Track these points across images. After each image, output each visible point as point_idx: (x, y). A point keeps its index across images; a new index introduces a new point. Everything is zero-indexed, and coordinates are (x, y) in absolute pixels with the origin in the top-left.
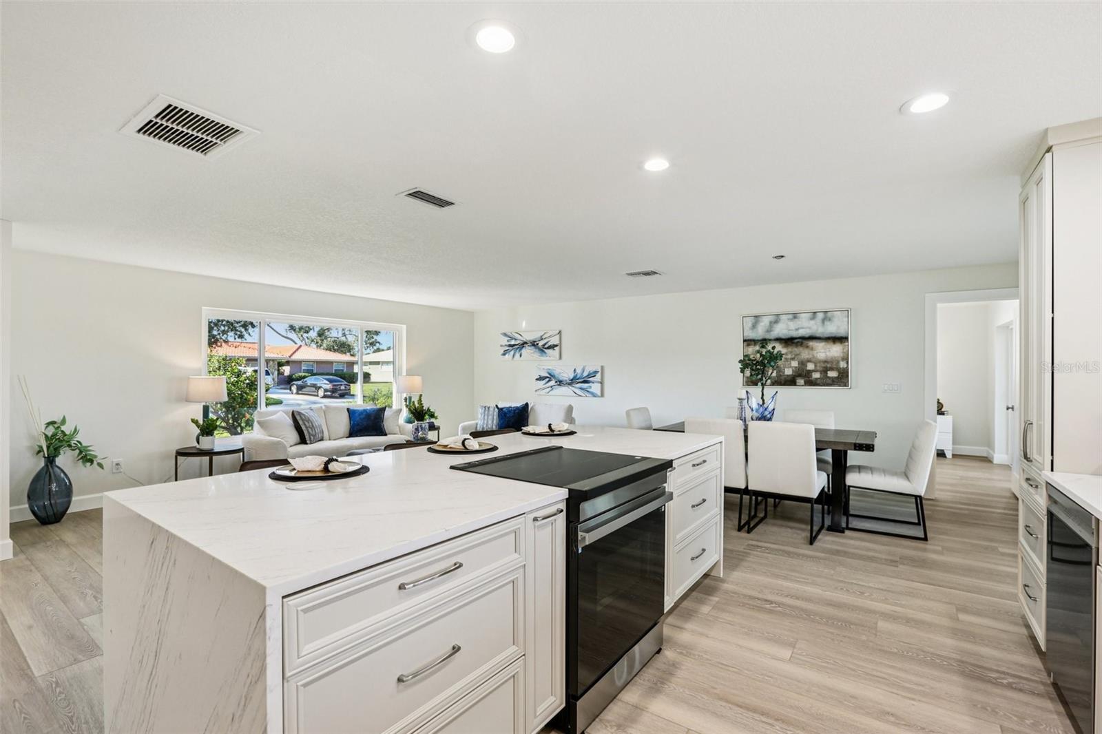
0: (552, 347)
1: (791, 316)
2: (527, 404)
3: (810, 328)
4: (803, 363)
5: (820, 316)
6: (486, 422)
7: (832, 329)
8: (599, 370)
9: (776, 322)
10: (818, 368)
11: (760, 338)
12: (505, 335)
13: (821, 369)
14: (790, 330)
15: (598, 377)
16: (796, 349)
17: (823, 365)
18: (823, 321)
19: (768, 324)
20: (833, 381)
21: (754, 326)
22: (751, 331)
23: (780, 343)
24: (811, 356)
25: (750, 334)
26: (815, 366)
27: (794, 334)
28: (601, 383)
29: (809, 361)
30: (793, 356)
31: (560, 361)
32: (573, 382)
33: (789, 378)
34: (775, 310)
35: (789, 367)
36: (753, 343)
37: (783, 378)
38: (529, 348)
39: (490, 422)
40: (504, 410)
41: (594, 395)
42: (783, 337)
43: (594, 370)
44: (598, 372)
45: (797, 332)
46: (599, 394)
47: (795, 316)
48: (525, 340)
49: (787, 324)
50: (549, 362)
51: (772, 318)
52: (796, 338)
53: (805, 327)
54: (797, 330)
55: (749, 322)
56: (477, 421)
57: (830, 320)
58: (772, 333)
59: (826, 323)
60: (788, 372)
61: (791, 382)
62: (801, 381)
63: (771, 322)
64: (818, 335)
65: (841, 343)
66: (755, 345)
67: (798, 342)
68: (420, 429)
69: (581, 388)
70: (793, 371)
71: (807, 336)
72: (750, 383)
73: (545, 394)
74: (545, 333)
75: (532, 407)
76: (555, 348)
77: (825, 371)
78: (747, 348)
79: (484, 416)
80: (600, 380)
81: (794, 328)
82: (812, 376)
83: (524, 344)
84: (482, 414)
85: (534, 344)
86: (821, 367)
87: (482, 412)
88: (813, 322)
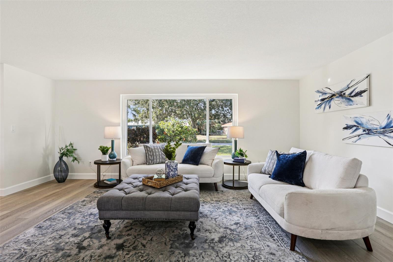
0: (360, 94)
2: (304, 153)
12: (318, 92)
31: (369, 108)
38: (337, 99)
48: (333, 93)
50: (357, 110)
56: (263, 163)
73: (352, 143)
74: (352, 81)
75: (310, 157)
76: (362, 95)
79: (269, 160)
83: (332, 96)
84: (268, 158)
85: (341, 94)
87: (269, 156)
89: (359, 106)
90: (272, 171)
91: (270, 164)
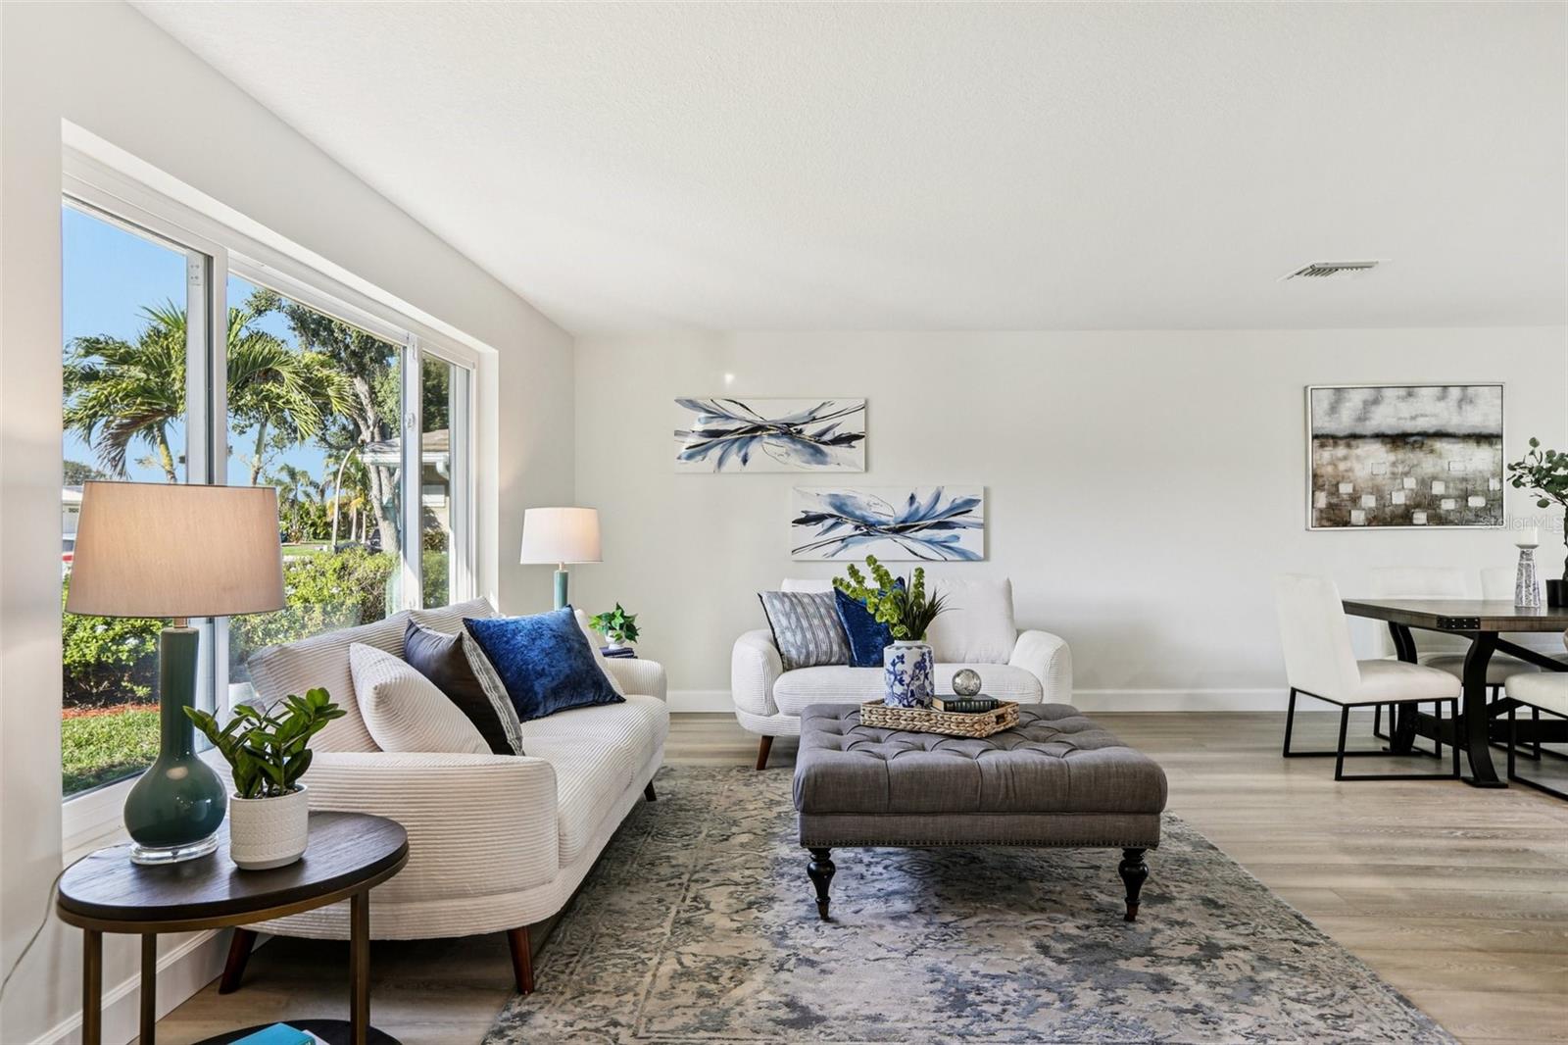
0: (848, 439)
3: (1435, 416)
4: (1425, 483)
5: (1455, 393)
7: (1474, 419)
8: (981, 497)
9: (1376, 402)
10: (1452, 492)
11: (1347, 432)
12: (692, 404)
13: (1457, 493)
14: (1400, 419)
15: (978, 511)
16: (1411, 455)
17: (1460, 487)
18: (1461, 402)
19: (1361, 405)
20: (1477, 516)
21: (1334, 409)
22: (1327, 418)
23: (1384, 442)
24: (1438, 468)
25: (1327, 425)
26: (1447, 487)
27: (1410, 426)
28: (984, 529)
29: (1434, 478)
30: (1407, 469)
31: (865, 475)
32: (902, 528)
33: (1400, 511)
34: (1377, 379)
35: (1399, 490)
36: (1331, 441)
37: (1387, 510)
38: (772, 441)
41: (966, 556)
42: (1389, 432)
43: (968, 497)
44: (980, 501)
45: (1413, 423)
46: (981, 555)
47: (1410, 390)
48: (759, 421)
49: (1396, 407)
50: (836, 478)
51: (1368, 394)
52: (1412, 435)
53: (1428, 414)
54: (1413, 418)
55: (1323, 401)
57: (1471, 402)
58: (1368, 423)
59: (1464, 407)
60: (1399, 499)
61: (1404, 518)
63: (1366, 403)
64: (1451, 430)
65: (1491, 444)
66: (1335, 445)
67: (1415, 442)
69: (930, 542)
70: (1406, 496)
71: (1431, 431)
72: (1325, 523)
73: (824, 558)
74: (824, 404)
76: (853, 443)
77: (1464, 496)
78: (1320, 451)
79: (798, 619)
80: (982, 521)
81: (1407, 415)
82: (1439, 507)
83: (755, 430)
84: (787, 616)
85: (788, 431)
86: (1456, 489)
87: (788, 609)
88: (1442, 404)
89: (844, 468)
90: (831, 651)
91: (813, 633)
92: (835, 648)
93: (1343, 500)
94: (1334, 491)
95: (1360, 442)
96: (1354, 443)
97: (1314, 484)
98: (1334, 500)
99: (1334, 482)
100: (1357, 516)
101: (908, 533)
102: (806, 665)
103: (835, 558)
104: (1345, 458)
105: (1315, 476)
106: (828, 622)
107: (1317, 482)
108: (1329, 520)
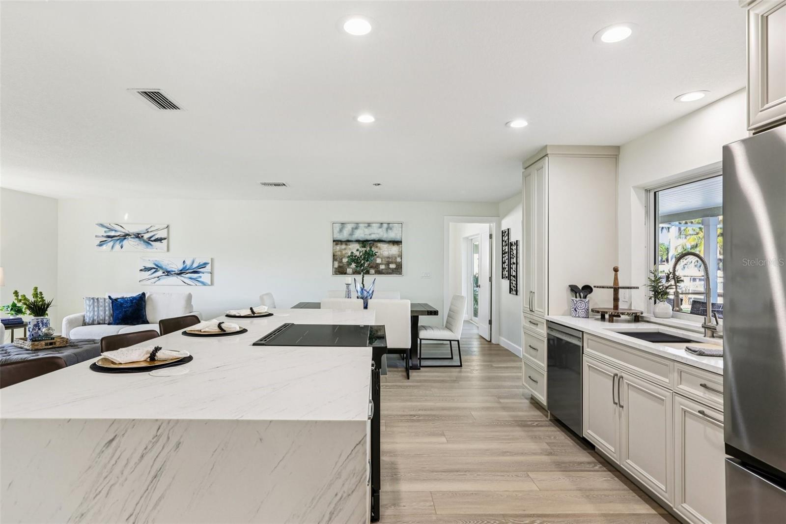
0: (160, 240)
1: (366, 225)
2: (144, 294)
3: (378, 234)
5: (385, 226)
6: (96, 313)
7: (392, 235)
8: (210, 262)
9: (357, 228)
10: (384, 262)
11: (345, 240)
12: (102, 225)
13: (386, 262)
14: (365, 235)
15: (208, 267)
17: (387, 260)
18: (387, 229)
19: (351, 229)
20: (393, 271)
21: (341, 231)
22: (338, 234)
23: (359, 243)
24: (379, 253)
25: (338, 236)
26: (382, 260)
27: (368, 238)
28: (211, 273)
29: (378, 257)
31: (167, 253)
32: (180, 273)
34: (357, 220)
36: (340, 243)
38: (132, 240)
39: (101, 313)
40: (119, 300)
41: (204, 284)
42: (361, 240)
43: (205, 262)
44: (209, 263)
45: (370, 237)
46: (210, 283)
47: (369, 225)
48: (127, 232)
49: (364, 231)
50: (157, 254)
51: (353, 225)
52: (370, 241)
53: (375, 233)
54: (370, 235)
55: (337, 227)
56: (83, 314)
57: (391, 229)
58: (353, 236)
59: (388, 231)
62: (372, 271)
63: (353, 228)
64: (383, 239)
65: (398, 245)
66: (341, 244)
67: (371, 243)
68: (41, 325)
69: (191, 278)
71: (377, 239)
72: (337, 273)
73: (151, 284)
74: (151, 226)
75: (149, 297)
76: (162, 241)
77: (388, 264)
78: (336, 246)
79: (94, 308)
80: (210, 271)
81: (368, 234)
82: (379, 268)
83: (126, 236)
84: (90, 306)
85: (138, 236)
86: (385, 261)
87: (91, 304)
88: (381, 230)
89: (159, 250)
90: (105, 319)
91: (98, 313)
92: (107, 318)
93: (344, 265)
94: (341, 262)
95: (350, 243)
96: (348, 243)
97: (333, 259)
98: (341, 265)
99: (341, 258)
100: (349, 270)
101: (182, 275)
102: (93, 324)
103: (155, 284)
104: (345, 249)
105: (334, 256)
106: (107, 308)
107: (334, 259)
108: (339, 272)
